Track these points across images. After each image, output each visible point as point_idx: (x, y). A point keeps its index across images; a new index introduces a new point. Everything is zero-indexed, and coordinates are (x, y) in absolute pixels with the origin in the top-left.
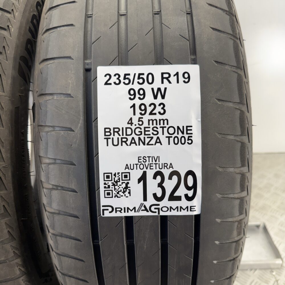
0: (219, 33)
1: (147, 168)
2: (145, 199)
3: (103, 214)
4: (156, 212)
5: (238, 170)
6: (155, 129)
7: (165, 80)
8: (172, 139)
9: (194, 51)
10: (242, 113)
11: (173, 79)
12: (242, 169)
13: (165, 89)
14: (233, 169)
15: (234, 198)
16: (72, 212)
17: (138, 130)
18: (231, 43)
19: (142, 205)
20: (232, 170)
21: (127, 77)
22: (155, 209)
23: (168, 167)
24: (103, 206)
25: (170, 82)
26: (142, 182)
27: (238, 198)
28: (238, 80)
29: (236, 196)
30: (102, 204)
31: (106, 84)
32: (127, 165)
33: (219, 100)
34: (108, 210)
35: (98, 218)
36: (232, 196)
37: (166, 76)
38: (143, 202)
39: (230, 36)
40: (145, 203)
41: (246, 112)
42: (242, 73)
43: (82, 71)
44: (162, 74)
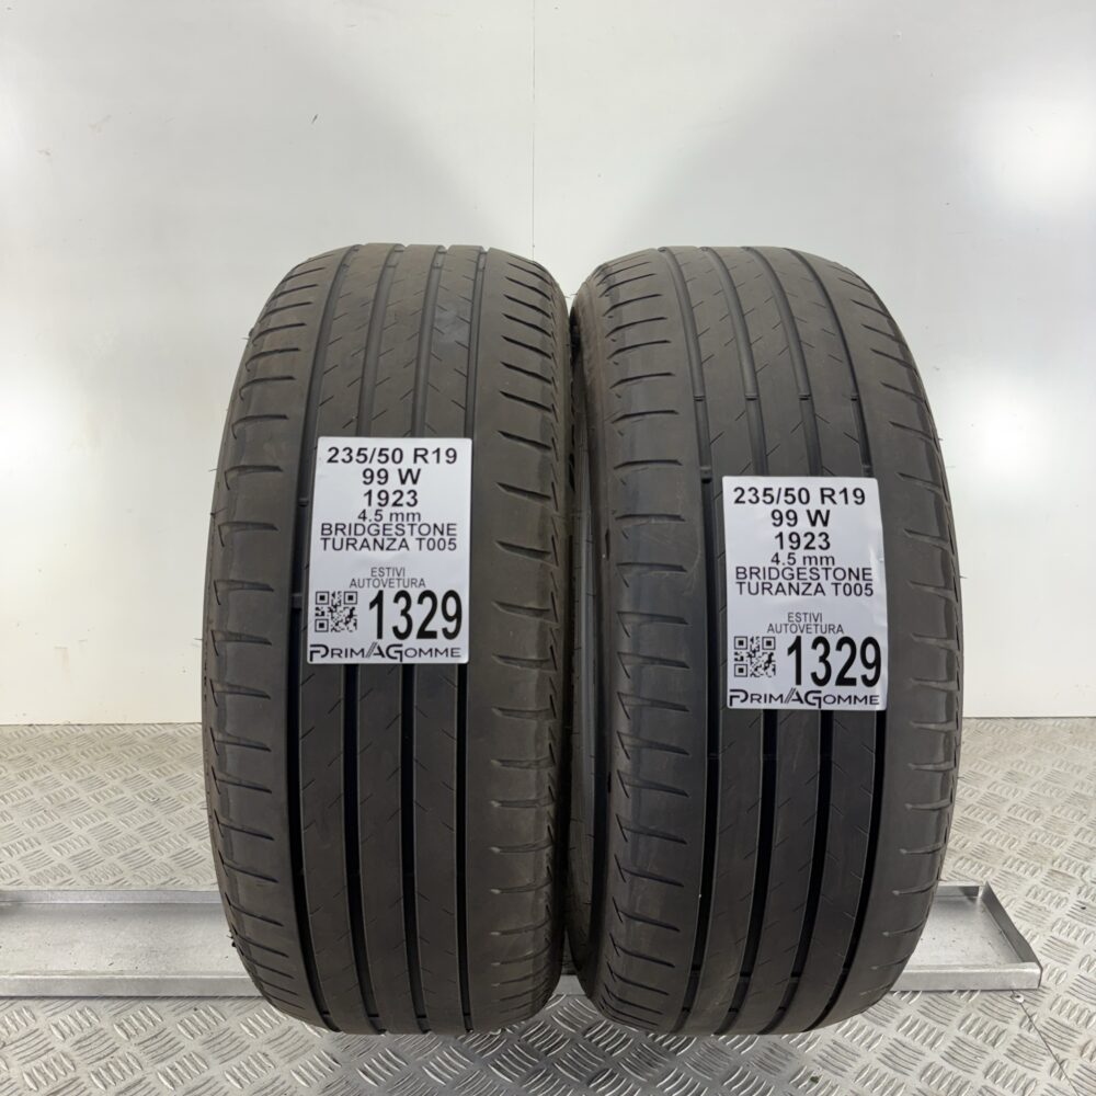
0: (902, 430)
1: (802, 631)
2: (799, 681)
3: (731, 704)
4: (814, 704)
5: (942, 644)
6: (814, 571)
7: (826, 499)
8: (840, 588)
9: (867, 458)
10: (944, 553)
11: (839, 498)
12: (948, 642)
13: (828, 512)
14: (934, 640)
15: (938, 689)
16: (677, 702)
17: (787, 572)
18: (922, 446)
19: (793, 690)
20: (932, 641)
21: (768, 492)
22: (815, 698)
23: (836, 630)
24: (732, 691)
25: (834, 502)
26: (794, 653)
27: (943, 690)
28: (935, 503)
29: (940, 685)
30: (730, 687)
31: (737, 501)
32: (771, 625)
33: (910, 532)
34: (738, 697)
35: (721, 712)
36: (933, 684)
37: (827, 492)
38: (795, 686)
39: (920, 436)
40: (798, 688)
41: (951, 553)
42: (942, 493)
43: (699, 482)
44: (822, 490)
